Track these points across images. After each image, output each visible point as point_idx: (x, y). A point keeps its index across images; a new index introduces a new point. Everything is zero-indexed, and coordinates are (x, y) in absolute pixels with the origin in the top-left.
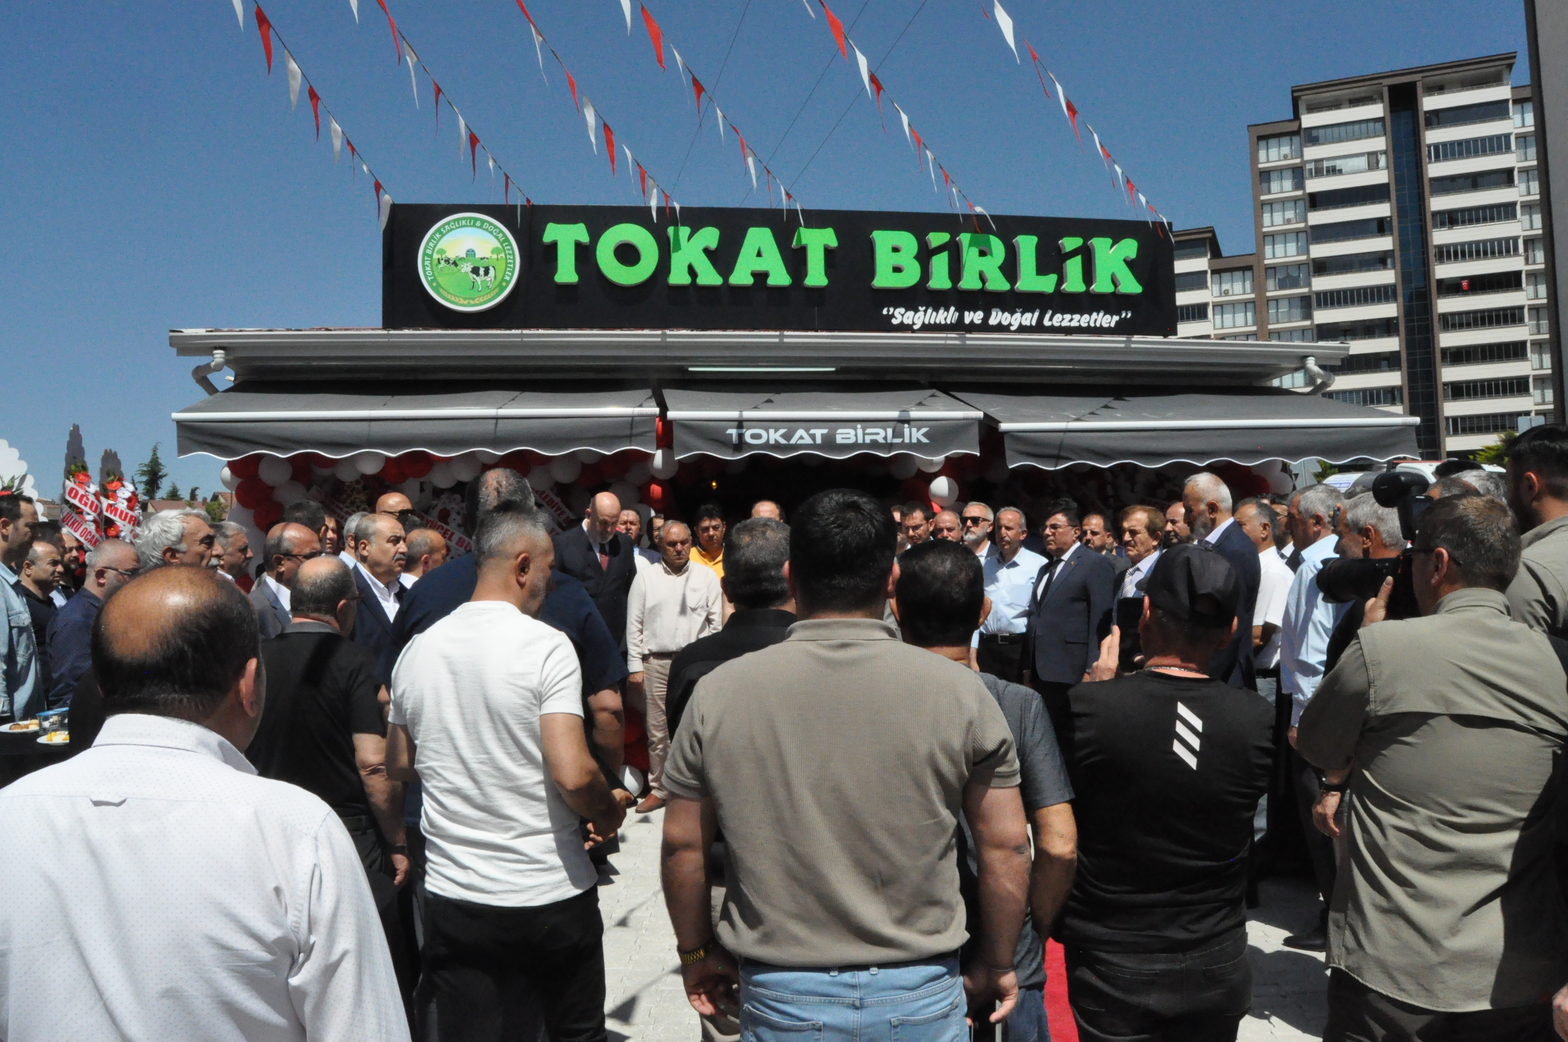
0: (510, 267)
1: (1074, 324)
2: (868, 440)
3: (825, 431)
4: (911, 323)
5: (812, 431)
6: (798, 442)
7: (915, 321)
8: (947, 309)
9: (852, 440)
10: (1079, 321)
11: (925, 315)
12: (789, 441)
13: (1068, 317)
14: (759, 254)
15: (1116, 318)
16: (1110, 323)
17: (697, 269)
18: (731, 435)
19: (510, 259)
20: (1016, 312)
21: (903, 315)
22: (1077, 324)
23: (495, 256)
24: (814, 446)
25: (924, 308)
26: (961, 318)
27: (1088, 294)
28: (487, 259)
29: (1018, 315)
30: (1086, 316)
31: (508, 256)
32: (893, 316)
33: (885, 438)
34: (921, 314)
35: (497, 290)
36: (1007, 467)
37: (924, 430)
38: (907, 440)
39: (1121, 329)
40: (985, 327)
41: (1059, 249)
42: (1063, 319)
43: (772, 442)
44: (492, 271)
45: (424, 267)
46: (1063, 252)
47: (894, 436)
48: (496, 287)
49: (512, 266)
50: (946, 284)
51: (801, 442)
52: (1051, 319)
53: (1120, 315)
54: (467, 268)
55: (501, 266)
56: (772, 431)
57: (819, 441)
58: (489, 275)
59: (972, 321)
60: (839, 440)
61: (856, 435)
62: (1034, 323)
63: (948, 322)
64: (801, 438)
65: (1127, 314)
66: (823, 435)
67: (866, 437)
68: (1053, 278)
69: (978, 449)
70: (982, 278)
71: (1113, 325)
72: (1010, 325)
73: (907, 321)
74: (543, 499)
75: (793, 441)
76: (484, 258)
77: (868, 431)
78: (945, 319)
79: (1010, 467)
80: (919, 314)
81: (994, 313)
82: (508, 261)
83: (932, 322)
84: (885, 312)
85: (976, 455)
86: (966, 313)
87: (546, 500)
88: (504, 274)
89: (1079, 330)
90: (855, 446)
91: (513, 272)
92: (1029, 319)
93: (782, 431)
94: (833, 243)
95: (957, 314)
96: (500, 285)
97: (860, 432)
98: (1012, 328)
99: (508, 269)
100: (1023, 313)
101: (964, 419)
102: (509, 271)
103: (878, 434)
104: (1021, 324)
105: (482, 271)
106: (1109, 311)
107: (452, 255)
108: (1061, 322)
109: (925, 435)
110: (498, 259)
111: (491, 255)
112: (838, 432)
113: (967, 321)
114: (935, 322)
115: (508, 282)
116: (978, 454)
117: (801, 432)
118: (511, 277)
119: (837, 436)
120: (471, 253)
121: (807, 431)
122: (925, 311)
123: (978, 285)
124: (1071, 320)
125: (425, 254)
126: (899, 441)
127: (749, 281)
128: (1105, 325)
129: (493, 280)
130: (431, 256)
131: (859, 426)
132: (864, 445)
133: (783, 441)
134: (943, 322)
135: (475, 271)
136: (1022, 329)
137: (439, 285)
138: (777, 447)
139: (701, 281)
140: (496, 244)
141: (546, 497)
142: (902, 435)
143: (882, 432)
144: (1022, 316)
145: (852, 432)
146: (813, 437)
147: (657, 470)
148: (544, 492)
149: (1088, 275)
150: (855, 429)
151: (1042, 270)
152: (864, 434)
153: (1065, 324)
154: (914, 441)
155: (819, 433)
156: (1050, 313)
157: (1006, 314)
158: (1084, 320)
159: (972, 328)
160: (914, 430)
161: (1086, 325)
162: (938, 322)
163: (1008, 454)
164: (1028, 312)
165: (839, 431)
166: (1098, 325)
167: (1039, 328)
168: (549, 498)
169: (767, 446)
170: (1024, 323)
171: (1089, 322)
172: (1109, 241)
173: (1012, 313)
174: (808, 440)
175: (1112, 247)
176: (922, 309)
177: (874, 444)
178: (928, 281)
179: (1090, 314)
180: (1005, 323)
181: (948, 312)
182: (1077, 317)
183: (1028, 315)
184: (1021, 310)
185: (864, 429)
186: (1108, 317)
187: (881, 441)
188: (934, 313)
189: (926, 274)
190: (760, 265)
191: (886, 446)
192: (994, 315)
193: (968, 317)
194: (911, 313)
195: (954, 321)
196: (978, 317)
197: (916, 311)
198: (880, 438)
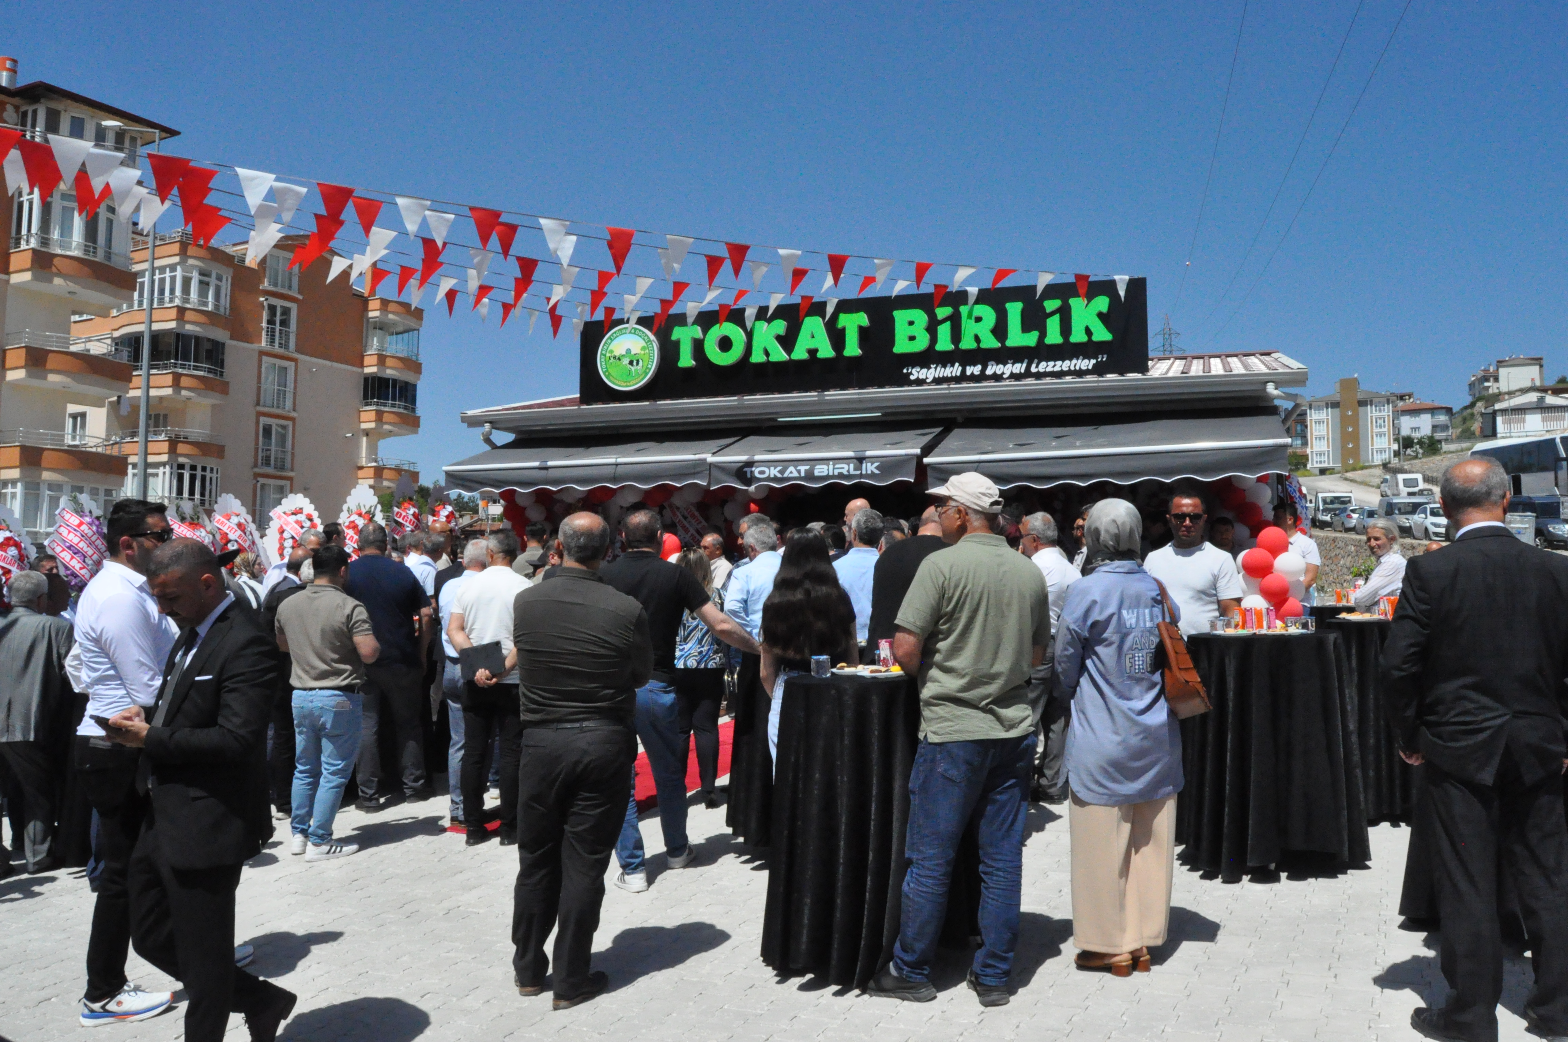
1: (1057, 369)
2: (836, 472)
3: (807, 467)
4: (925, 378)
5: (799, 468)
6: (789, 476)
7: (928, 377)
9: (825, 474)
10: (1061, 366)
11: (936, 371)
12: (783, 475)
13: (1051, 363)
14: (812, 336)
15: (1093, 361)
16: (1088, 366)
17: (771, 350)
18: (746, 472)
20: (1008, 363)
21: (918, 373)
22: (1060, 369)
24: (800, 478)
25: (935, 366)
26: (964, 371)
27: (1065, 344)
29: (1009, 366)
30: (1067, 362)
32: (911, 373)
33: (848, 471)
34: (932, 370)
37: (876, 464)
38: (864, 472)
39: (1099, 370)
40: (982, 377)
41: (1039, 312)
42: (1047, 366)
43: (772, 476)
44: (641, 363)
45: (601, 362)
46: (1043, 313)
47: (855, 469)
50: (950, 346)
51: (791, 475)
52: (1037, 367)
53: (1097, 359)
54: (626, 361)
55: (646, 358)
56: (772, 468)
57: (803, 474)
59: (972, 373)
60: (817, 473)
61: (828, 470)
62: (1023, 371)
63: (954, 375)
64: (791, 472)
65: (1103, 358)
66: (805, 470)
68: (1036, 334)
69: (914, 477)
70: (977, 339)
71: (1090, 367)
72: (1003, 373)
73: (922, 376)
75: (786, 475)
77: (837, 466)
78: (952, 373)
83: (941, 376)
84: (905, 371)
85: (911, 482)
86: (968, 368)
89: (1061, 373)
90: (827, 477)
92: (1019, 368)
93: (779, 468)
94: (866, 323)
95: (960, 368)
97: (831, 467)
98: (1005, 376)
100: (1013, 364)
101: (906, 455)
103: (843, 468)
104: (1012, 373)
105: (635, 363)
106: (1087, 356)
107: (617, 353)
108: (1045, 368)
109: (877, 468)
113: (968, 373)
114: (943, 376)
115: (650, 369)
116: (913, 481)
117: (791, 469)
119: (816, 470)
120: (628, 351)
121: (795, 467)
122: (936, 368)
123: (975, 345)
124: (1054, 366)
125: (602, 354)
126: (858, 472)
127: (805, 355)
128: (1084, 368)
130: (605, 355)
131: (831, 463)
132: (833, 477)
133: (779, 475)
134: (949, 375)
135: (631, 363)
136: (1013, 376)
137: (609, 374)
138: (775, 479)
139: (773, 358)
140: (643, 344)
142: (860, 469)
143: (846, 466)
144: (1013, 367)
145: (825, 467)
146: (799, 472)
149: (1066, 329)
150: (828, 465)
151: (1026, 328)
152: (834, 469)
153: (1049, 369)
154: (869, 472)
155: (803, 469)
156: (1036, 361)
157: (1001, 366)
158: (1066, 365)
159: (971, 379)
160: (869, 464)
161: (1067, 369)
162: (946, 376)
163: (930, 480)
164: (1018, 362)
165: (817, 467)
166: (1077, 368)
167: (1027, 375)
169: (769, 479)
170: (1015, 371)
171: (1069, 367)
172: (1083, 300)
173: (1005, 364)
174: (796, 474)
175: (1086, 304)
176: (933, 366)
177: (841, 476)
178: (935, 345)
179: (1071, 360)
180: (999, 372)
181: (953, 368)
182: (1059, 363)
183: (1018, 365)
184: (1012, 361)
185: (834, 465)
186: (1086, 361)
187: (846, 473)
188: (943, 369)
189: (934, 340)
190: (812, 345)
191: (849, 477)
192: (989, 367)
193: (969, 370)
194: (924, 370)
195: (958, 374)
196: (976, 370)
197: (929, 368)
198: (845, 472)
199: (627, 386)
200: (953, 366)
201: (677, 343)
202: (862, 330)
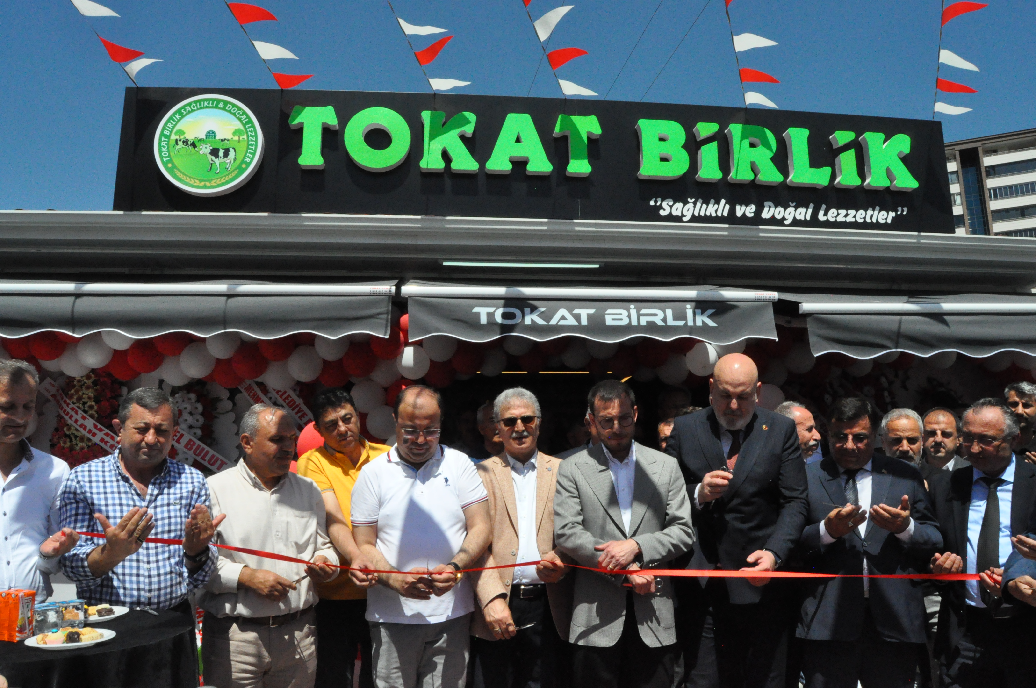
0: (252, 149)
1: (850, 219)
2: (644, 321)
3: (592, 311)
4: (680, 214)
5: (576, 311)
6: (559, 324)
7: (685, 213)
9: (625, 322)
10: (855, 217)
11: (695, 207)
12: (548, 321)
13: (843, 212)
14: (518, 140)
15: (892, 214)
16: (886, 219)
17: (452, 153)
18: (478, 314)
19: (252, 140)
20: (790, 206)
21: (671, 207)
22: (853, 220)
23: (236, 138)
24: (579, 328)
25: (693, 200)
26: (732, 211)
27: (860, 189)
28: (228, 140)
29: (791, 209)
30: (862, 212)
31: (250, 138)
32: (661, 207)
33: (664, 320)
34: (690, 206)
35: (236, 172)
36: (813, 355)
37: (710, 312)
38: (690, 323)
39: (897, 225)
40: (757, 220)
41: (830, 144)
42: (838, 214)
43: (528, 323)
44: (232, 153)
45: (160, 147)
46: (835, 147)
47: (675, 318)
48: (235, 169)
49: (253, 148)
50: (717, 175)
51: (562, 323)
52: (826, 214)
53: (896, 211)
54: (206, 149)
55: (242, 148)
57: (584, 322)
58: (229, 157)
59: (744, 214)
60: (609, 321)
61: (629, 316)
62: (808, 218)
63: (719, 214)
64: (563, 318)
65: (903, 211)
66: (589, 316)
67: (641, 318)
68: (827, 170)
69: (776, 334)
70: (754, 168)
71: (889, 221)
72: (784, 219)
73: (676, 213)
74: (284, 400)
75: (553, 322)
76: (225, 139)
77: (643, 311)
78: (716, 211)
79: (816, 355)
80: (687, 206)
81: (767, 207)
82: (250, 142)
83: (702, 214)
84: (652, 203)
85: (774, 341)
86: (738, 207)
87: (287, 401)
88: (245, 156)
89: (855, 225)
90: (628, 328)
91: (254, 154)
92: (803, 213)
93: (540, 311)
94: (597, 130)
95: (728, 207)
96: (239, 167)
97: (634, 313)
98: (787, 222)
99: (249, 151)
100: (796, 208)
101: (757, 301)
102: (250, 153)
103: (655, 315)
104: (794, 218)
105: (221, 153)
106: (885, 208)
107: (190, 136)
108: (836, 217)
109: (710, 317)
110: (239, 141)
111: (232, 136)
112: (607, 312)
113: (739, 214)
114: (705, 214)
115: (248, 164)
116: (777, 339)
117: (563, 312)
118: (252, 159)
119: (607, 317)
120: (211, 134)
121: (570, 311)
122: (695, 203)
123: (749, 176)
124: (847, 215)
125: (162, 134)
126: (681, 323)
127: (508, 167)
128: (882, 221)
129: (232, 162)
130: (168, 137)
131: (632, 306)
132: (639, 328)
133: (541, 322)
134: (714, 215)
135: (214, 152)
136: (796, 222)
137: (174, 166)
138: (533, 328)
139: (456, 166)
140: (238, 125)
141: (287, 398)
142: (684, 318)
143: (661, 314)
144: (795, 211)
145: (624, 313)
146: (577, 317)
147: (408, 369)
148: (285, 392)
149: (862, 169)
150: (628, 310)
151: (815, 162)
152: (639, 316)
153: (840, 219)
154: (699, 324)
155: (584, 313)
156: (824, 207)
157: (779, 208)
158: (860, 216)
159: (744, 220)
160: (698, 311)
161: (862, 220)
162: (708, 214)
163: (812, 339)
164: (802, 206)
165: (609, 311)
166: (874, 220)
167: (814, 222)
168: (290, 399)
169: (521, 327)
170: (798, 217)
171: (865, 218)
172: (881, 136)
173: (786, 207)
174: (571, 321)
175: (885, 141)
176: (691, 200)
177: (652, 327)
178: (697, 172)
179: (866, 210)
180: (779, 217)
181: (719, 205)
182: (852, 212)
183: (802, 210)
184: (794, 204)
185: (638, 310)
186: (884, 213)
187: (660, 323)
188: (704, 206)
189: (694, 166)
190: (519, 152)
191: (666, 329)
192: (766, 209)
193: (740, 211)
194: (679, 205)
195: (725, 214)
196: (750, 211)
197: (685, 203)
198: (658, 321)
199: (205, 187)
200: (718, 202)
201: (299, 130)
202: (592, 142)
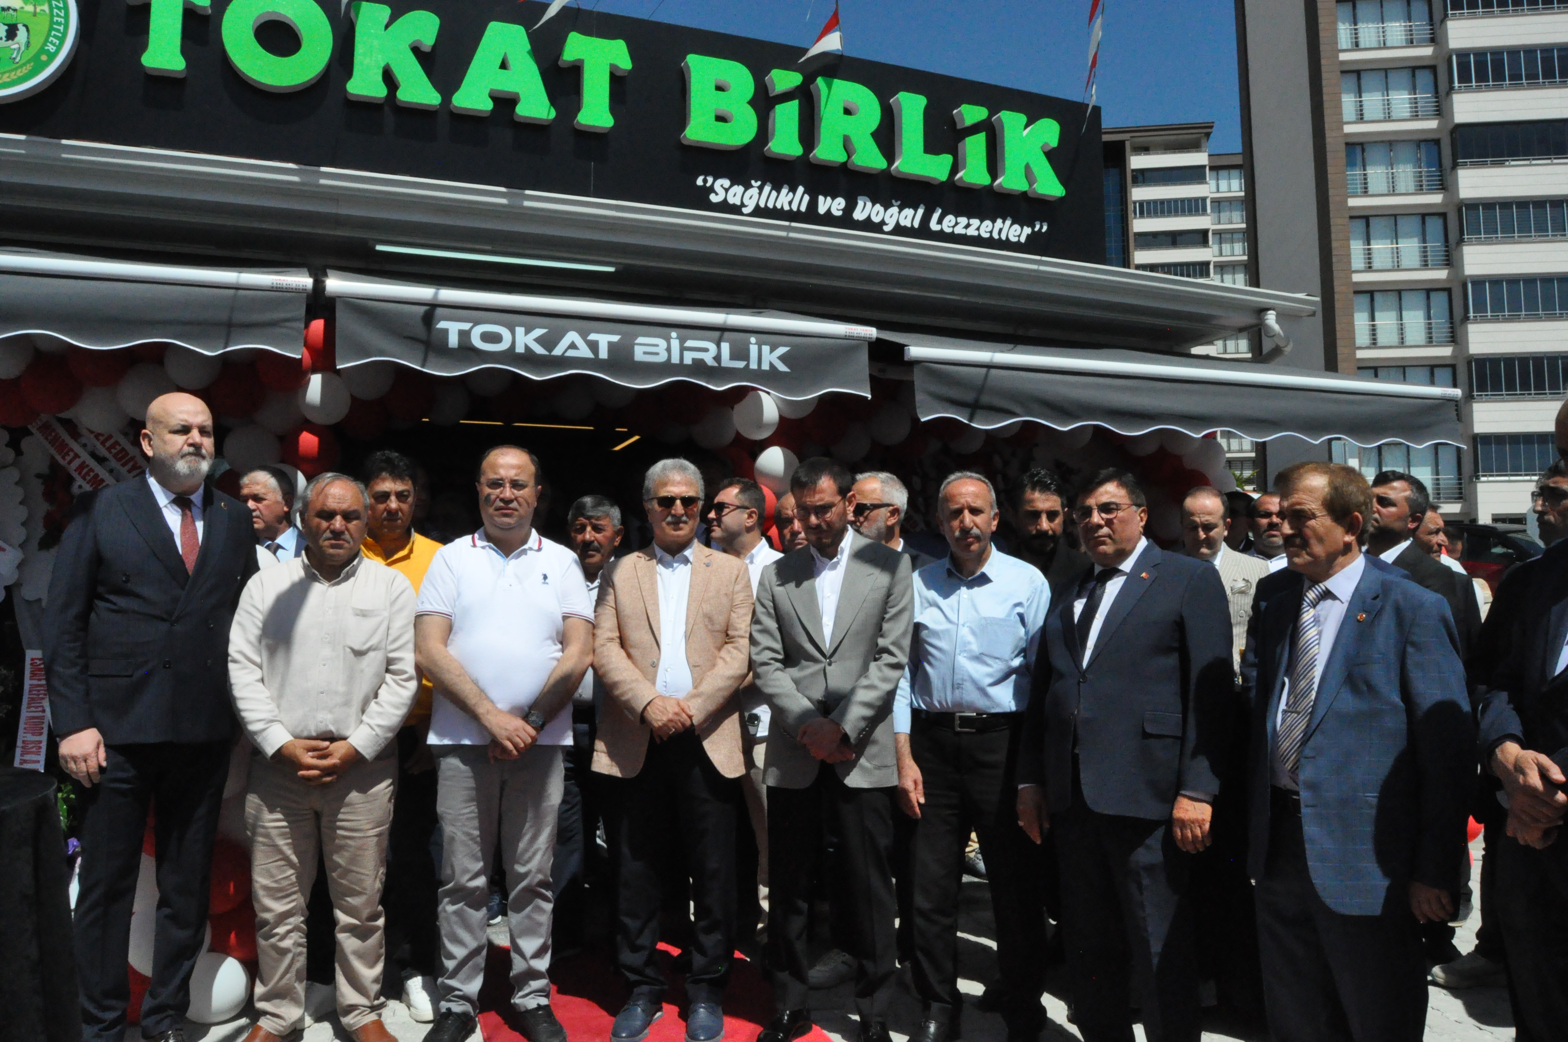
0: (58, 31)
1: (971, 232)
2: (689, 357)
3: (615, 338)
4: (739, 203)
5: (593, 337)
6: (567, 354)
7: (746, 202)
8: (793, 190)
9: (662, 358)
10: (978, 229)
11: (760, 194)
12: (550, 351)
13: (963, 221)
14: (504, 65)
15: (1027, 230)
16: (1019, 236)
17: (399, 74)
18: (446, 331)
19: (58, 16)
20: (893, 206)
21: (727, 190)
22: (976, 233)
23: (30, 8)
24: (595, 363)
25: (759, 183)
26: (813, 204)
27: (988, 190)
28: (15, 10)
29: (894, 210)
30: (988, 223)
31: (55, 10)
32: (712, 190)
33: (718, 358)
34: (754, 191)
35: (29, 67)
36: (919, 420)
37: (782, 350)
38: (754, 366)
39: (1033, 245)
40: (846, 220)
41: (952, 122)
42: (957, 224)
43: (520, 349)
44: (22, 34)
46: (959, 127)
47: (733, 357)
48: (29, 62)
49: (62, 28)
50: (794, 149)
51: (571, 353)
52: (940, 221)
53: (1033, 227)
56: (520, 331)
57: (603, 354)
58: (16, 39)
59: (829, 211)
60: (639, 354)
61: (669, 350)
62: (916, 225)
63: (795, 208)
64: (573, 346)
65: (1041, 227)
66: (611, 345)
67: (686, 353)
68: (947, 160)
69: (869, 389)
70: (848, 146)
71: (1023, 239)
72: (883, 223)
73: (733, 200)
75: (558, 351)
76: (9, 8)
77: (689, 343)
78: (790, 203)
79: (923, 420)
80: (750, 192)
81: (860, 203)
82: (55, 19)
83: (770, 205)
84: (700, 182)
85: (866, 398)
86: (821, 198)
87: (114, 451)
88: (46, 40)
89: (977, 241)
90: (666, 368)
91: (62, 40)
92: (910, 217)
93: (538, 332)
94: (625, 63)
95: (807, 198)
96: (36, 58)
97: (675, 344)
98: (886, 228)
99: (53, 33)
100: (901, 208)
101: (846, 338)
102: (55, 37)
103: (706, 350)
104: (898, 223)
106: (1018, 220)
108: (953, 227)
109: (782, 358)
110: (35, 14)
111: (22, 5)
112: (637, 342)
113: (822, 210)
114: (775, 206)
116: (869, 396)
117: (572, 336)
118: (59, 48)
119: (636, 348)
121: (584, 335)
122: (761, 189)
123: (840, 157)
124: (968, 226)
126: (741, 364)
127: (488, 105)
128: (1014, 239)
129: (23, 48)
131: (674, 334)
132: (680, 368)
133: (539, 350)
134: (787, 207)
136: (899, 230)
138: (529, 359)
139: (405, 95)
141: (113, 446)
142: (746, 357)
143: (713, 349)
144: (899, 213)
145: (662, 343)
146: (594, 346)
148: (110, 437)
149: (994, 164)
150: (668, 339)
151: (932, 146)
152: (683, 349)
153: (959, 230)
154: (765, 367)
155: (604, 340)
156: (938, 210)
157: (878, 207)
158: (986, 228)
159: (829, 219)
160: (766, 349)
161: (987, 235)
162: (779, 206)
163: (919, 397)
164: (909, 206)
165: (640, 340)
166: (1003, 237)
167: (923, 231)
168: (118, 448)
169: (510, 355)
170: (903, 223)
171: (991, 232)
172: (1022, 118)
173: (887, 206)
174: (584, 352)
175: (1026, 126)
176: (756, 184)
177: (699, 367)
178: (767, 144)
179: (994, 222)
180: (876, 219)
181: (794, 194)
182: (975, 222)
183: (909, 212)
184: (899, 203)
185: (682, 341)
186: (1016, 227)
187: (711, 363)
188: (774, 193)
189: (764, 133)
190: (506, 83)
191: (717, 372)
192: (860, 206)
193: (824, 205)
194: (739, 189)
195: (803, 208)
196: (837, 206)
197: (748, 186)
198: (708, 358)
202: (617, 79)
